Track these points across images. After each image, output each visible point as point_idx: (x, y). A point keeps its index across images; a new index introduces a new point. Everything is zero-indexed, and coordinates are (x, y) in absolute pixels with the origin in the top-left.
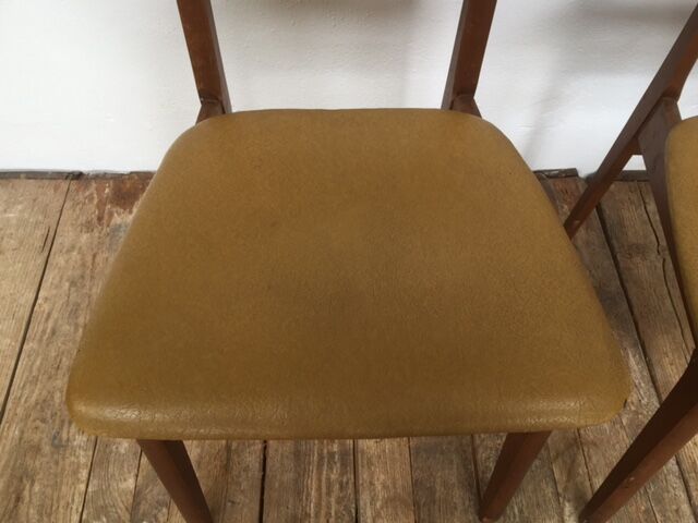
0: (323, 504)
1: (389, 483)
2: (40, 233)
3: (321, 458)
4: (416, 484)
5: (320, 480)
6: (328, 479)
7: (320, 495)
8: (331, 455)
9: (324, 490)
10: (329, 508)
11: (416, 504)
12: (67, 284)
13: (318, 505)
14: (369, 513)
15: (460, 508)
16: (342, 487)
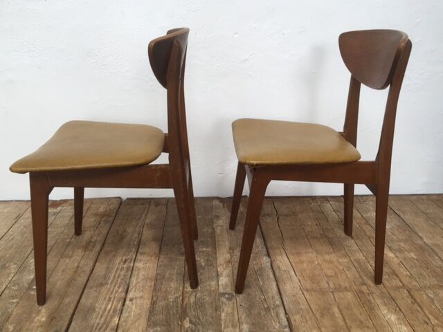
0: (115, 280)
1: (146, 275)
2: (15, 215)
3: (118, 269)
4: (157, 274)
5: (115, 274)
6: (119, 274)
7: (114, 279)
8: (123, 268)
9: (117, 276)
10: (117, 281)
11: (156, 280)
12: (22, 227)
13: (113, 281)
14: (134, 282)
15: (175, 279)
16: (124, 276)
